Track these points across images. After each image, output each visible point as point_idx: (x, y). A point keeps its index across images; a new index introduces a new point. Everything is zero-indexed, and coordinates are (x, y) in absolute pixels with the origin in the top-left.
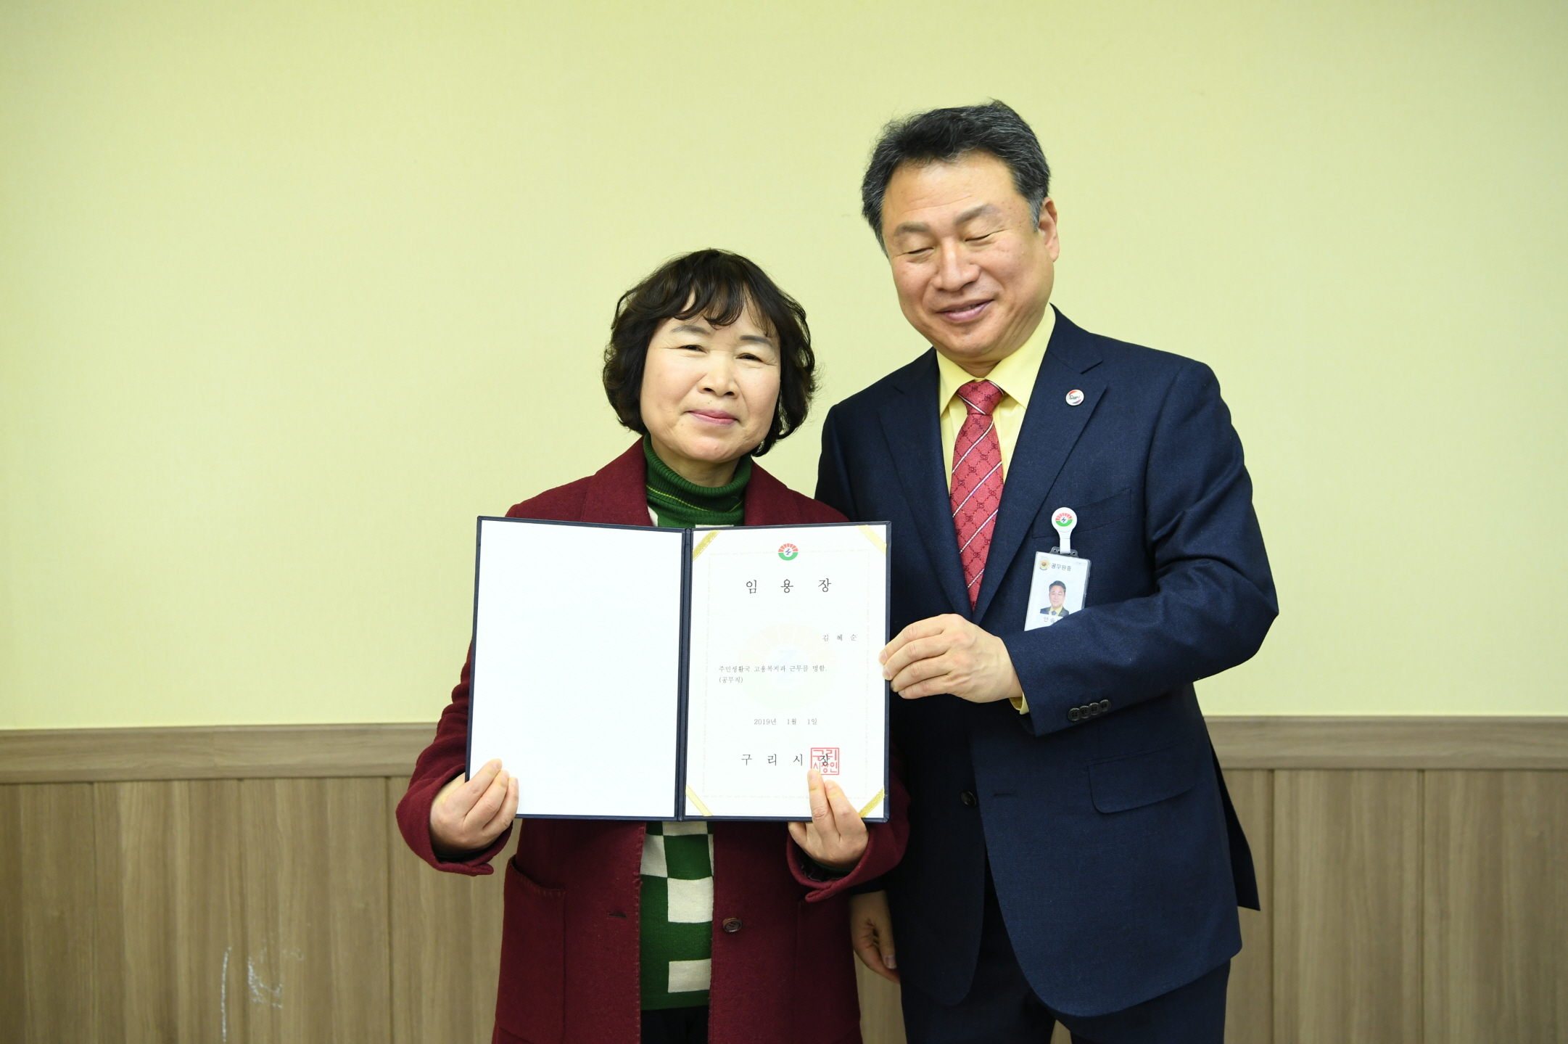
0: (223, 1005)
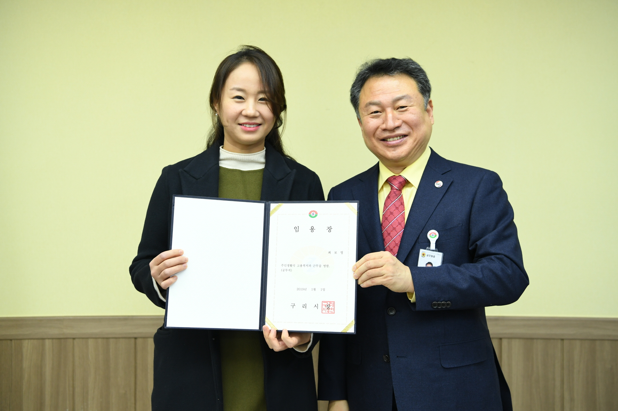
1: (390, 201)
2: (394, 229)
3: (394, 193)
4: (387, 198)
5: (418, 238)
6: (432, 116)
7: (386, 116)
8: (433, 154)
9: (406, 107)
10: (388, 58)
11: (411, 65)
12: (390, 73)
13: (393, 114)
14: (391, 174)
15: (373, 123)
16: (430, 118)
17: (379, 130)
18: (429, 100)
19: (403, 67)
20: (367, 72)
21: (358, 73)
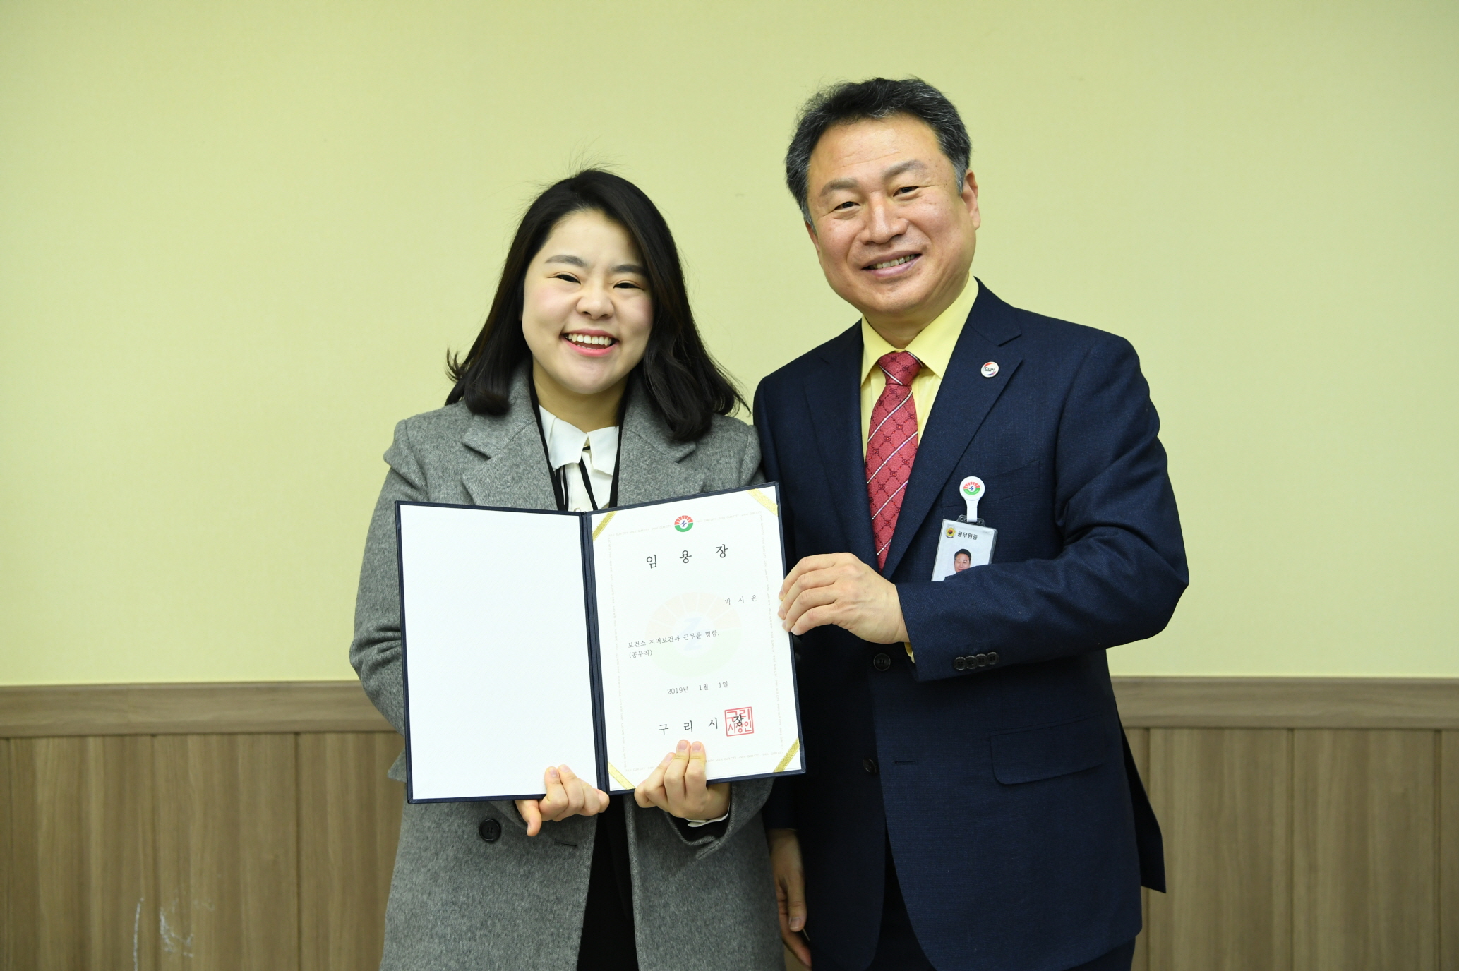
1: (884, 411)
3: (893, 391)
6: (977, 210)
9: (916, 187)
10: (868, 79)
11: (921, 92)
12: (875, 114)
13: (885, 205)
15: (840, 229)
16: (972, 213)
17: (857, 244)
18: (968, 172)
20: (820, 116)
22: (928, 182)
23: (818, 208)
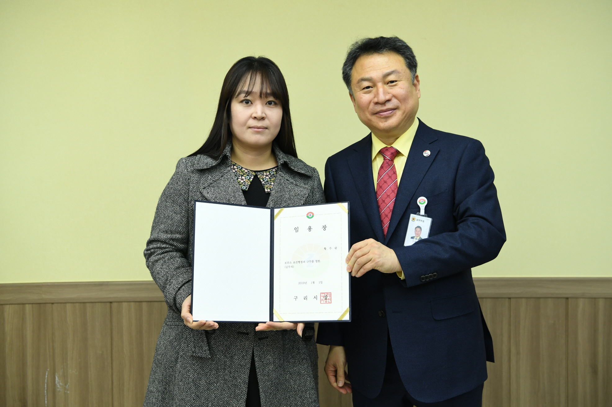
0: (46, 392)
2: (388, 196)
3: (387, 163)
4: (380, 168)
5: (409, 204)
6: (419, 90)
7: (377, 91)
8: (421, 124)
9: (396, 81)
11: (398, 42)
13: (383, 88)
14: (383, 146)
15: (365, 98)
18: (416, 75)
19: (391, 44)
21: (349, 51)
22: (401, 79)
23: (356, 88)
